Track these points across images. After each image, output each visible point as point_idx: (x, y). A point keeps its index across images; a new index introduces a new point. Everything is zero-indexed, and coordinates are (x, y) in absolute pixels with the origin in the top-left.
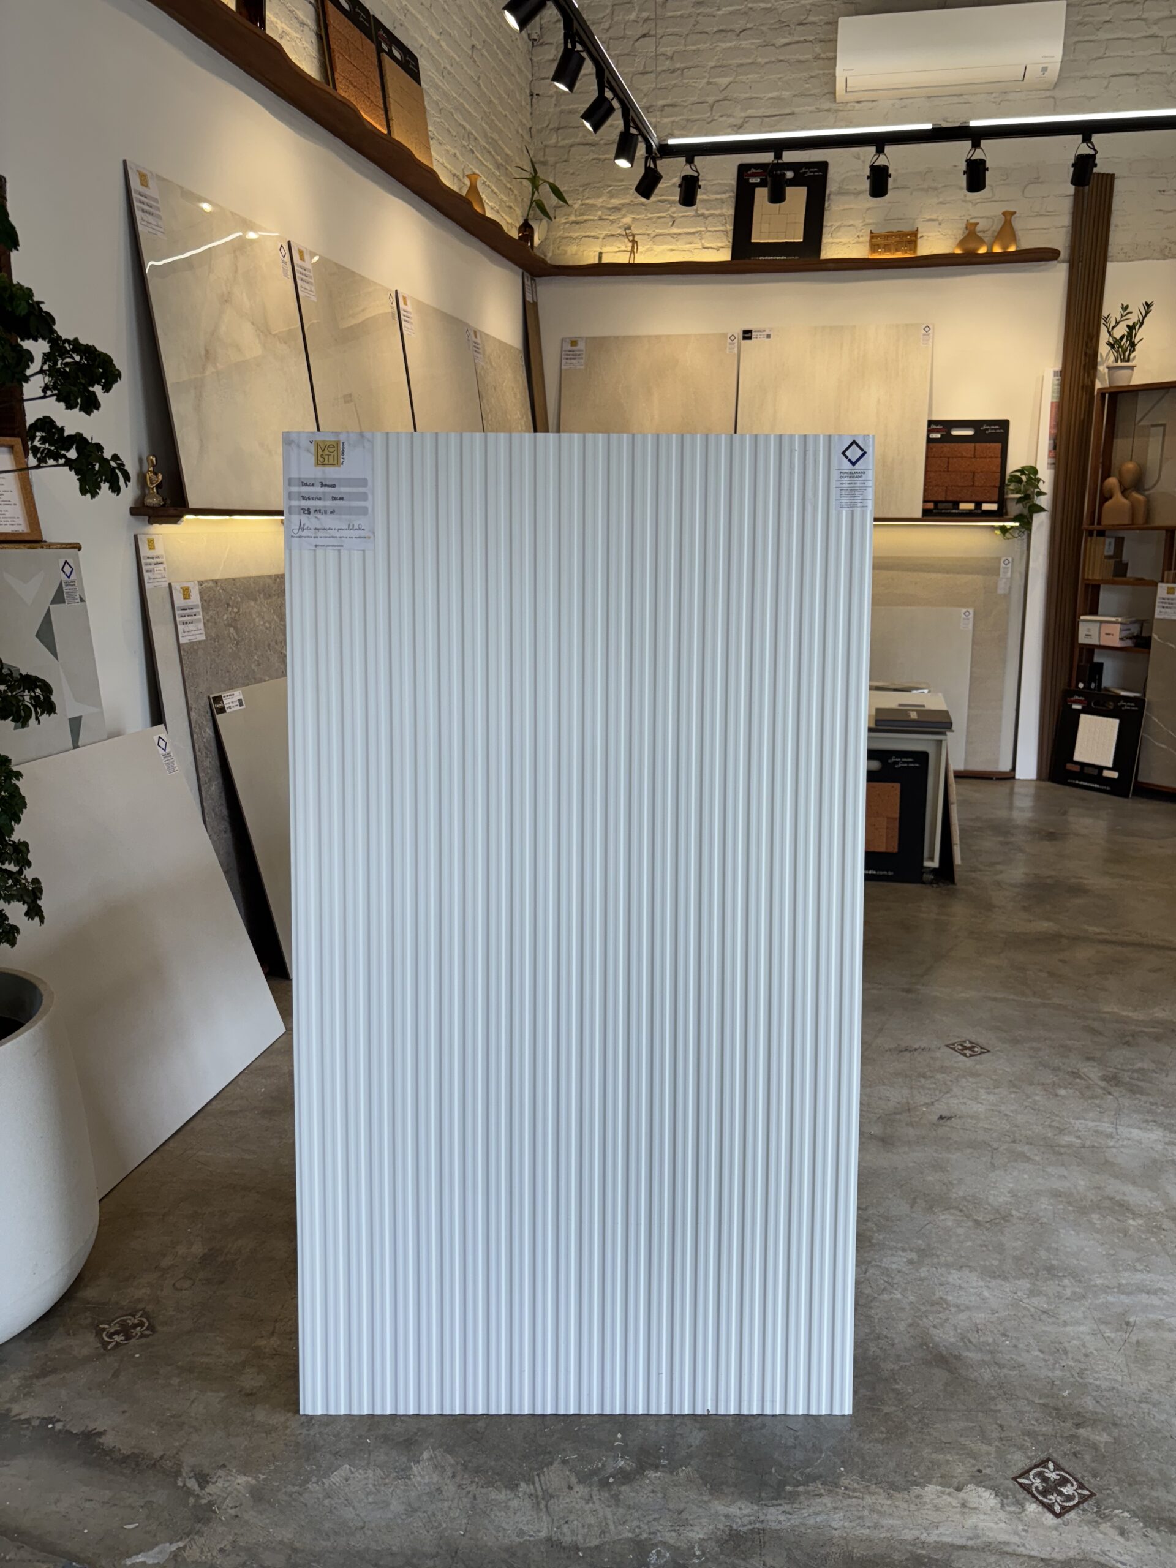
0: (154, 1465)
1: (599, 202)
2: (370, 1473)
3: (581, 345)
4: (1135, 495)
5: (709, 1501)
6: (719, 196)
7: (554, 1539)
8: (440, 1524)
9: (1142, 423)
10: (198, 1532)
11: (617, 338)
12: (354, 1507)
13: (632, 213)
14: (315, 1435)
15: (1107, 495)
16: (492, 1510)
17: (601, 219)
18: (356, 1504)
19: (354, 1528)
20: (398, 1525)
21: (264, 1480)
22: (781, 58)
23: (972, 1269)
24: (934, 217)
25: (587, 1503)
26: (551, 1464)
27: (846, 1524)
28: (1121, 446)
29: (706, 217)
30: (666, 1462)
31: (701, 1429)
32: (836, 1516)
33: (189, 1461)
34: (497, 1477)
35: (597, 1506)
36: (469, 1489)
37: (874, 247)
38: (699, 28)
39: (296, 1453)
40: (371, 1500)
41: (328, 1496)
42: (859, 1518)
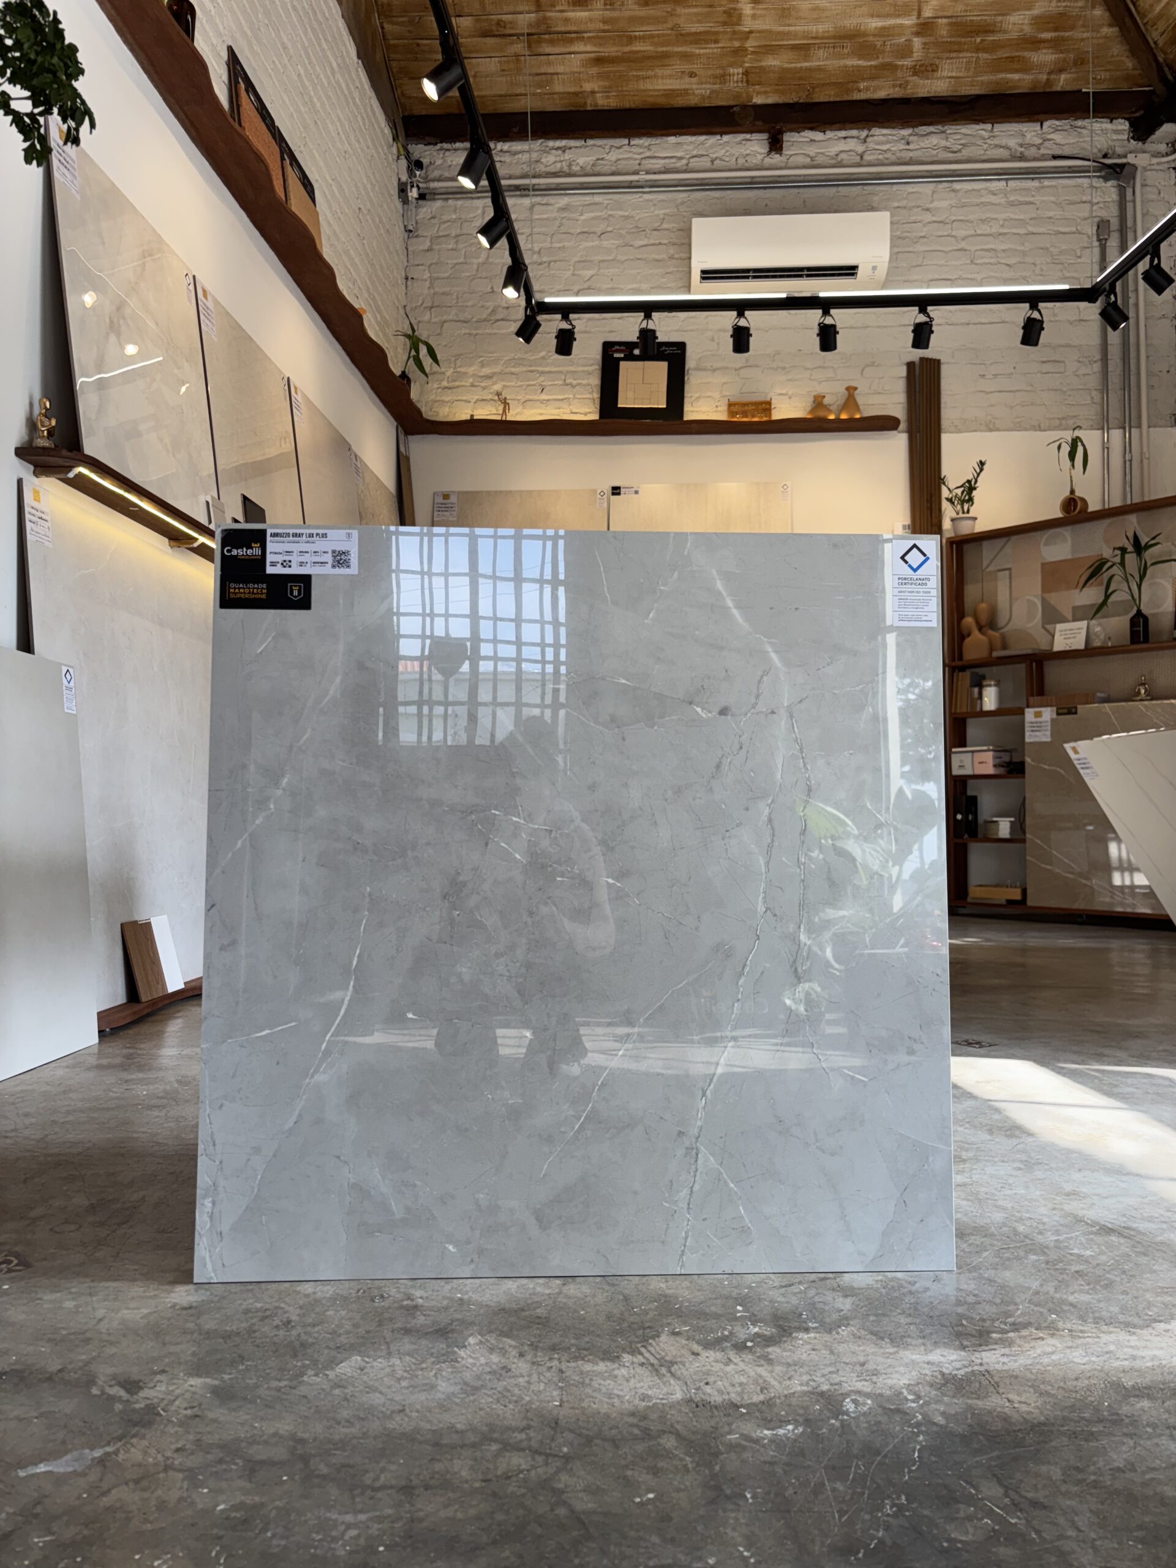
0: (50, 1379)
1: (471, 370)
2: (396, 1361)
3: (453, 499)
4: (990, 632)
5: (897, 1352)
6: (586, 369)
7: (697, 1399)
8: (522, 1399)
9: (989, 569)
10: (134, 1436)
11: (488, 493)
12: (381, 1393)
13: (503, 380)
14: (299, 1335)
15: (965, 633)
16: (591, 1380)
17: (472, 385)
18: (384, 1390)
19: (388, 1412)
20: (457, 1404)
21: (230, 1379)
22: (638, 256)
23: (1093, 1171)
24: (784, 391)
25: (727, 1364)
26: (658, 1336)
27: (1094, 1359)
28: (971, 592)
29: (573, 387)
30: (815, 1325)
31: (846, 1296)
32: (1076, 1354)
33: (104, 1371)
34: (585, 1352)
35: (742, 1366)
36: (548, 1364)
37: (731, 413)
38: (563, 229)
39: (277, 1351)
40: (404, 1384)
41: (339, 1386)
42: (1107, 1353)
